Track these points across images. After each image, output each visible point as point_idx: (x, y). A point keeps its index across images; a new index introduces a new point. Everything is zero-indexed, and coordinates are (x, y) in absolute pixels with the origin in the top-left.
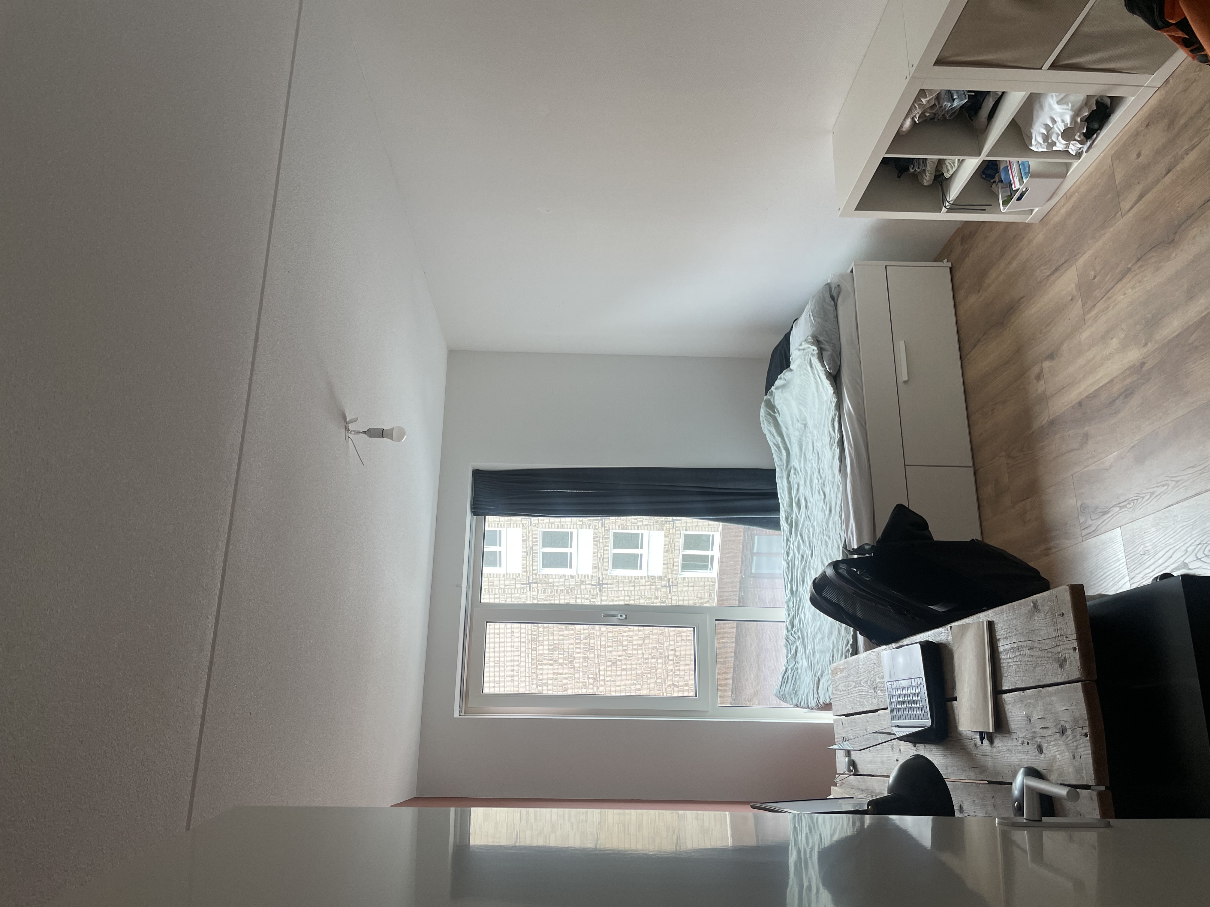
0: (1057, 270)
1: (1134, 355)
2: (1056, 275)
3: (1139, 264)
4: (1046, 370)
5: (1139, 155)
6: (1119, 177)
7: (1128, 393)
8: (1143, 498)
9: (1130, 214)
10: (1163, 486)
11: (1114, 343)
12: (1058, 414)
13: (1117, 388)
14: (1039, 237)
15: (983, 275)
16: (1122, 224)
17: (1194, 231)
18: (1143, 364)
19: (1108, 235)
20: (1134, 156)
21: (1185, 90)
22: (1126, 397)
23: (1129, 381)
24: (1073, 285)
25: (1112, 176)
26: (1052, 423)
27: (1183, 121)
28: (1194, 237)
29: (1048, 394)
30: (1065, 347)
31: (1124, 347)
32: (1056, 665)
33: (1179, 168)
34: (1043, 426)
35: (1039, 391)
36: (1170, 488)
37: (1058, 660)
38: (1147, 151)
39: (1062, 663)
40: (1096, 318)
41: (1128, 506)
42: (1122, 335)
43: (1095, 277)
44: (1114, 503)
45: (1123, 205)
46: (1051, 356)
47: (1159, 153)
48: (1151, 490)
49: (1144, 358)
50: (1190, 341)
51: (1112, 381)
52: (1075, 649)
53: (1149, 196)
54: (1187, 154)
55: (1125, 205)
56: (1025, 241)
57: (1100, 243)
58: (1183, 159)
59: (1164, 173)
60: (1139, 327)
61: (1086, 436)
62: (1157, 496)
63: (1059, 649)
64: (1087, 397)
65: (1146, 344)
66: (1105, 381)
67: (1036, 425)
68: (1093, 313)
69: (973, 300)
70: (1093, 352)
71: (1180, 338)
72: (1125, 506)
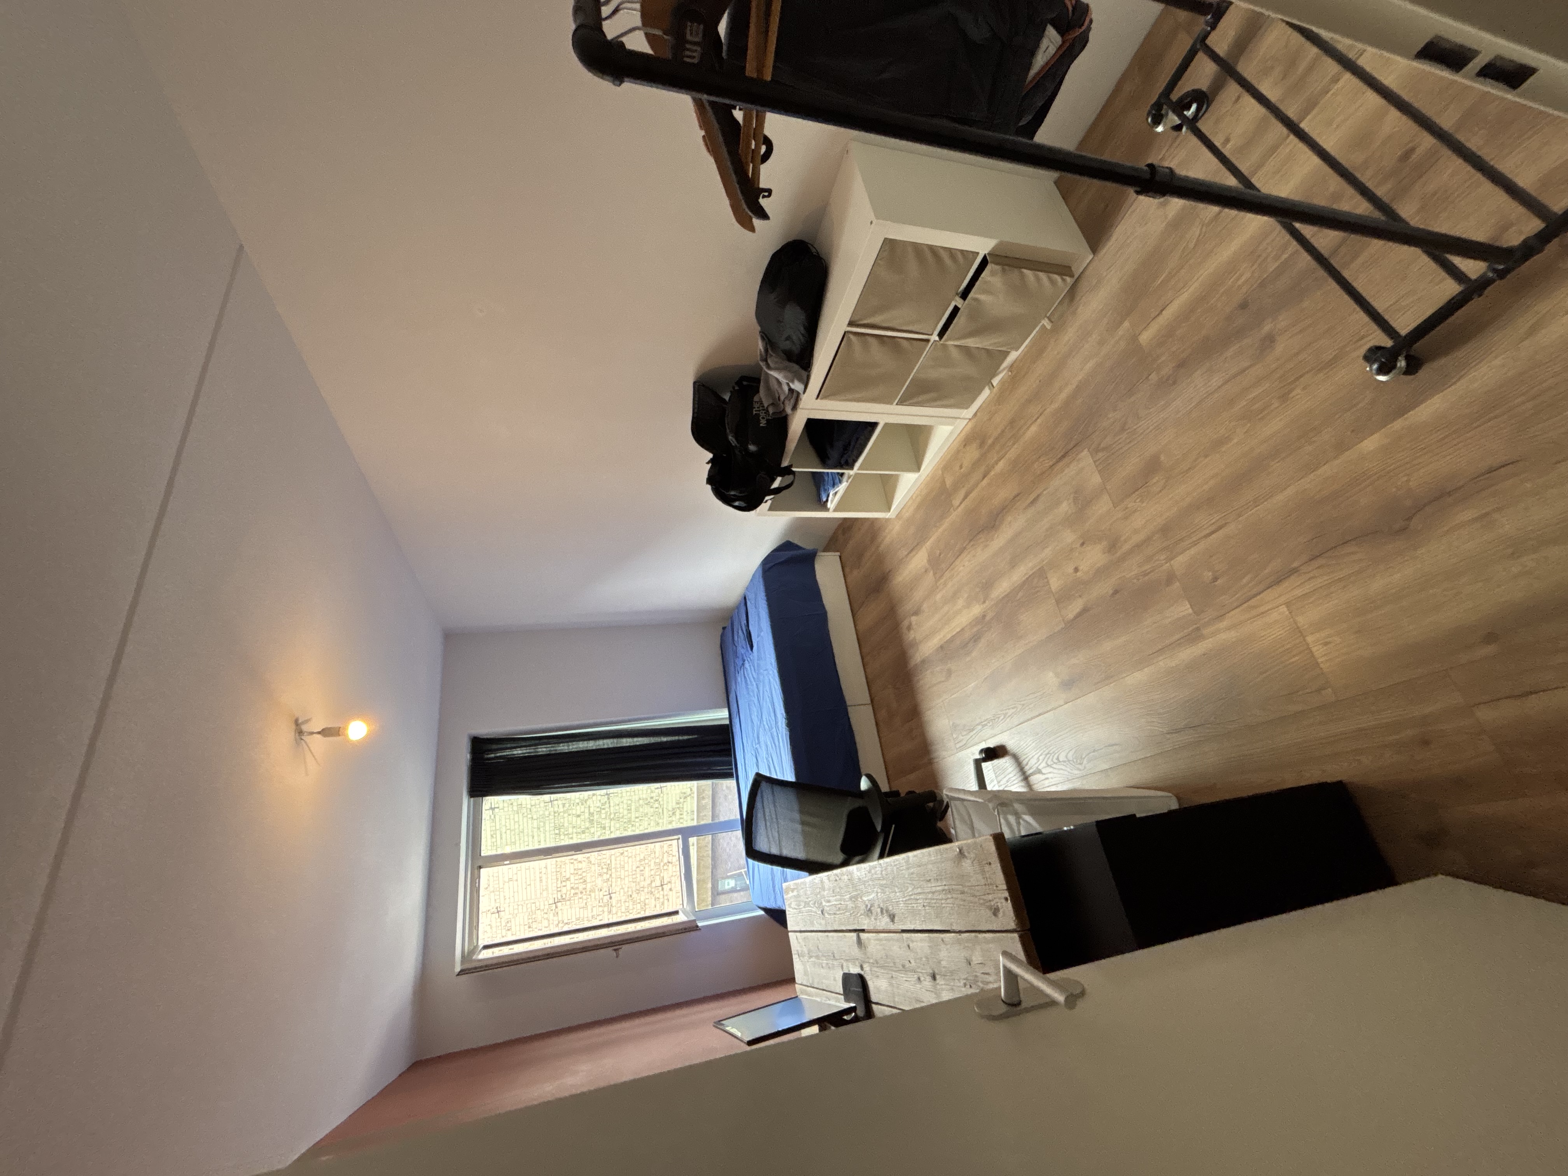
0: (912, 550)
1: (977, 610)
2: (914, 553)
3: (972, 543)
4: (914, 623)
5: (961, 467)
6: (949, 482)
7: (976, 638)
8: (999, 718)
9: (960, 509)
10: (1013, 708)
11: (961, 602)
12: (926, 655)
13: (967, 635)
14: (897, 527)
15: (860, 556)
16: (955, 516)
17: (1009, 518)
18: (984, 616)
19: (946, 524)
20: (957, 468)
21: (990, 419)
22: (975, 641)
23: (975, 629)
24: (926, 561)
25: (944, 481)
26: (923, 661)
27: (990, 442)
28: (1010, 523)
29: (917, 641)
30: (925, 606)
31: (968, 605)
32: (989, 913)
33: (992, 473)
34: (916, 665)
35: (910, 639)
36: (1018, 710)
37: (990, 908)
38: (967, 463)
39: (996, 912)
40: (945, 584)
41: (989, 725)
42: (966, 596)
43: (940, 555)
44: (977, 722)
45: (953, 502)
46: (916, 613)
47: (976, 465)
48: (1004, 712)
49: (983, 612)
50: (1018, 597)
51: (963, 629)
52: (1006, 899)
53: (973, 495)
54: (997, 464)
55: (956, 502)
56: (887, 531)
57: (941, 530)
58: (994, 468)
59: (981, 478)
60: (978, 590)
61: (949, 672)
62: (1009, 716)
63: (990, 897)
64: (947, 642)
65: (984, 602)
66: (958, 630)
67: (912, 663)
68: (942, 581)
69: (855, 572)
70: (946, 608)
71: (1008, 598)
72: (986, 725)
